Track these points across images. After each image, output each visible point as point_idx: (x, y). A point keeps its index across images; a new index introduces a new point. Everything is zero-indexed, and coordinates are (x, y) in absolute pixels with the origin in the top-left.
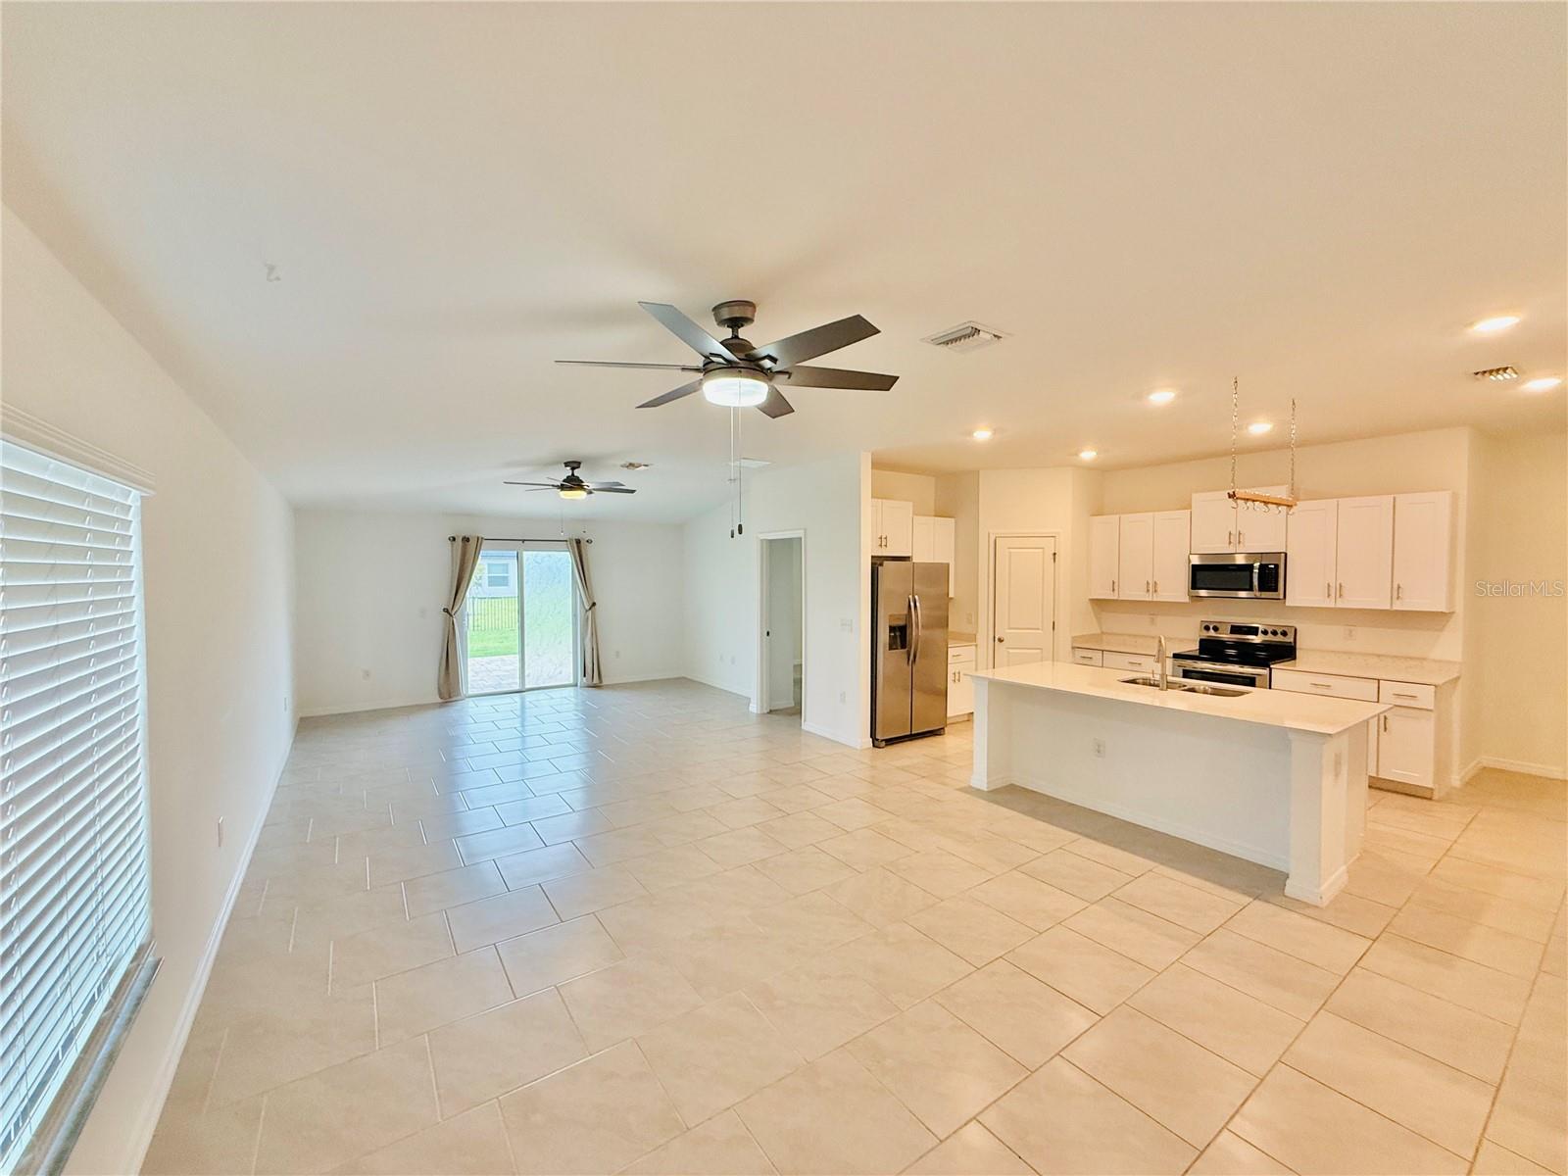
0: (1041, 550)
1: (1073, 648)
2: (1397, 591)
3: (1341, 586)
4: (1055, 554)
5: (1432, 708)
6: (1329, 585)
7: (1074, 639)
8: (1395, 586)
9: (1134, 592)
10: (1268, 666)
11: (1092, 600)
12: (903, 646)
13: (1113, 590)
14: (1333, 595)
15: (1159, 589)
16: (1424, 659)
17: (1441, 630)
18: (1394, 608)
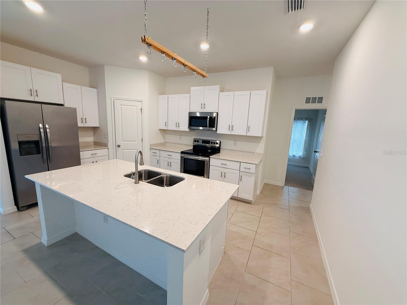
0: (136, 107)
1: (150, 149)
2: (248, 129)
3: (233, 126)
4: (141, 109)
5: (254, 173)
6: (229, 126)
7: (151, 145)
8: (248, 127)
9: (172, 127)
10: (209, 157)
11: (159, 129)
12: (39, 153)
13: (166, 126)
14: (230, 129)
15: (180, 125)
16: (254, 153)
17: (259, 143)
18: (247, 135)
